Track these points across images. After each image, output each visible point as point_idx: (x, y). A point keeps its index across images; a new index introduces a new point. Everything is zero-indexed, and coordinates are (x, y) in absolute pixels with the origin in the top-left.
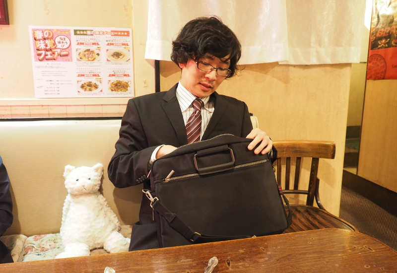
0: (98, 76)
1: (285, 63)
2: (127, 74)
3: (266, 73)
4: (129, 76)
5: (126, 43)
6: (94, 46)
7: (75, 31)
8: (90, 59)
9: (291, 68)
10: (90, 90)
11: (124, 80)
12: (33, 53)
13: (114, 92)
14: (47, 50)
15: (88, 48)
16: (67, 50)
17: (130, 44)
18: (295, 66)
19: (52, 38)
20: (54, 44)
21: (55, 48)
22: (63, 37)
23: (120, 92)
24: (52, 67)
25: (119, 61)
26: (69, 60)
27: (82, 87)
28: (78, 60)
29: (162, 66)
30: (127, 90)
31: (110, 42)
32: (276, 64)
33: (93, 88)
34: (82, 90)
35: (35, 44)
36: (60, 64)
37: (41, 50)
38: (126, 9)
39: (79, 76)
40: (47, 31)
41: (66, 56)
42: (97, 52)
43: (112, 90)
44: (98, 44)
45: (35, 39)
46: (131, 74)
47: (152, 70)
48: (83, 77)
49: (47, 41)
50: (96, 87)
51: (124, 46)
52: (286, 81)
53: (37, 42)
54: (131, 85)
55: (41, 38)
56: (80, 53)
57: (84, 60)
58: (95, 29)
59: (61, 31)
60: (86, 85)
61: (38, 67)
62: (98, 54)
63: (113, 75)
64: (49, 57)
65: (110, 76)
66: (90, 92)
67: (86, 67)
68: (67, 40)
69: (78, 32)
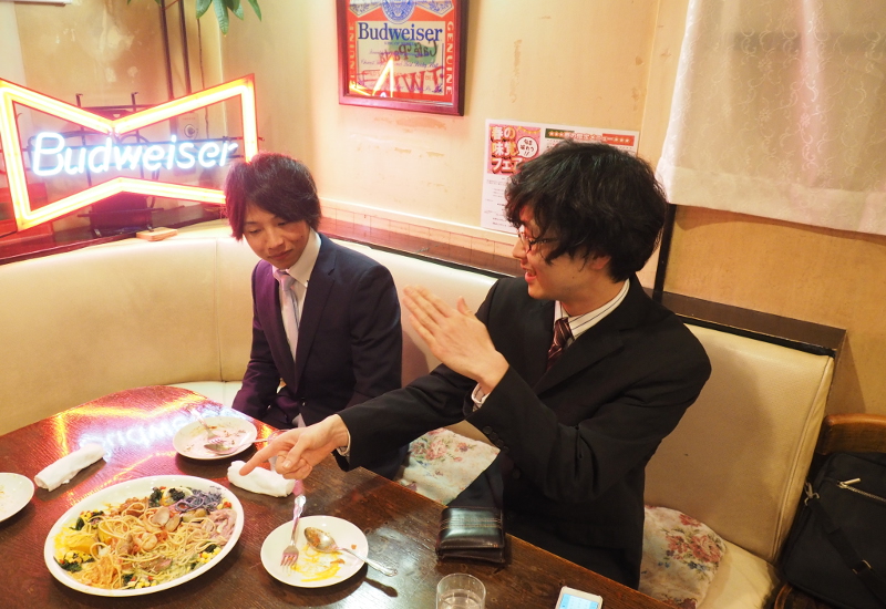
7: (548, 131)
12: (486, 160)
14: (504, 158)
19: (514, 140)
20: (516, 149)
21: (516, 156)
22: (529, 139)
35: (491, 147)
37: (498, 157)
40: (508, 129)
45: (492, 139)
49: (507, 144)
53: (494, 144)
55: (500, 138)
58: (577, 129)
59: (528, 129)
61: (490, 182)
64: (506, 168)
68: (534, 144)
69: (551, 134)
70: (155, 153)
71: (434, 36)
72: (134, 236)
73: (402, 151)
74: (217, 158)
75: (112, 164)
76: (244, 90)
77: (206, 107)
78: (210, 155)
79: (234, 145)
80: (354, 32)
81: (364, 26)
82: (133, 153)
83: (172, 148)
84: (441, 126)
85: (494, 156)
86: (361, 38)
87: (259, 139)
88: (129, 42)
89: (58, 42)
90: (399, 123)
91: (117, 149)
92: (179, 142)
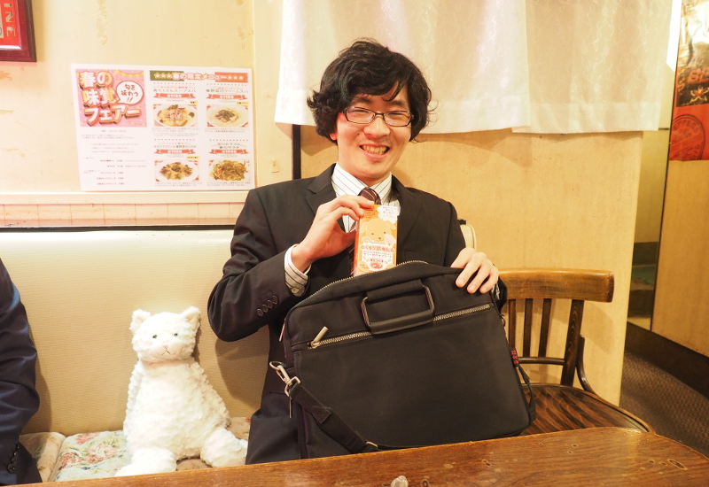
0: (192, 152)
1: (523, 131)
2: (243, 148)
3: (490, 148)
4: (245, 152)
5: (241, 94)
6: (185, 99)
7: (152, 73)
8: (177, 122)
9: (535, 140)
10: (178, 177)
11: (238, 159)
12: (77, 111)
13: (219, 181)
14: (101, 107)
15: (174, 104)
16: (138, 107)
17: (249, 96)
18: (541, 136)
19: (111, 85)
20: (115, 96)
21: (117, 103)
22: (130, 84)
23: (230, 181)
24: (110, 137)
25: (228, 125)
26: (140, 125)
27: (164, 171)
28: (156, 124)
29: (304, 135)
30: (243, 177)
31: (212, 93)
32: (508, 132)
33: (183, 174)
34: (163, 178)
35: (82, 97)
36: (126, 131)
37: (92, 106)
38: (241, 35)
39: (158, 152)
40: (103, 74)
41: (134, 117)
42: (191, 109)
43: (216, 178)
44: (192, 96)
45: (82, 87)
46: (250, 149)
47: (288, 143)
48: (164, 155)
49: (102, 92)
50: (188, 171)
51: (238, 100)
52: (526, 162)
53: (85, 92)
54: (250, 168)
55: (92, 85)
56: (160, 112)
57: (168, 124)
58: (186, 70)
59: (128, 73)
60: (170, 169)
61: (87, 137)
62: (192, 114)
63: (219, 151)
64: (106, 118)
65: (212, 152)
66: (178, 181)
67: (171, 136)
68: (137, 88)
69: (157, 76)
85: (86, 106)
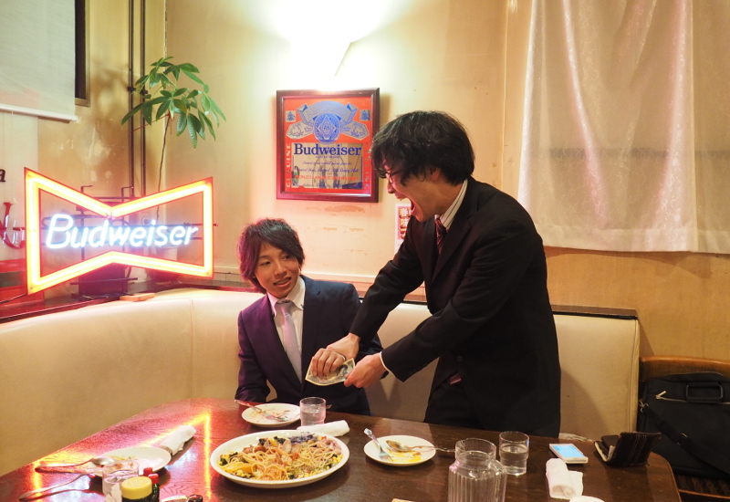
35: (399, 222)
45: (400, 217)
53: (402, 219)
55: (406, 216)
70: (139, 233)
71: (355, 152)
72: (118, 299)
73: (329, 229)
74: (183, 239)
75: (107, 242)
76: (204, 188)
77: (158, 206)
78: (178, 236)
79: (196, 229)
80: (290, 150)
81: (299, 146)
82: (123, 232)
83: (152, 229)
84: (360, 210)
85: (402, 228)
86: (296, 153)
87: (215, 225)
88: (108, 153)
89: (62, 148)
90: (326, 210)
91: (111, 229)
92: (157, 226)
